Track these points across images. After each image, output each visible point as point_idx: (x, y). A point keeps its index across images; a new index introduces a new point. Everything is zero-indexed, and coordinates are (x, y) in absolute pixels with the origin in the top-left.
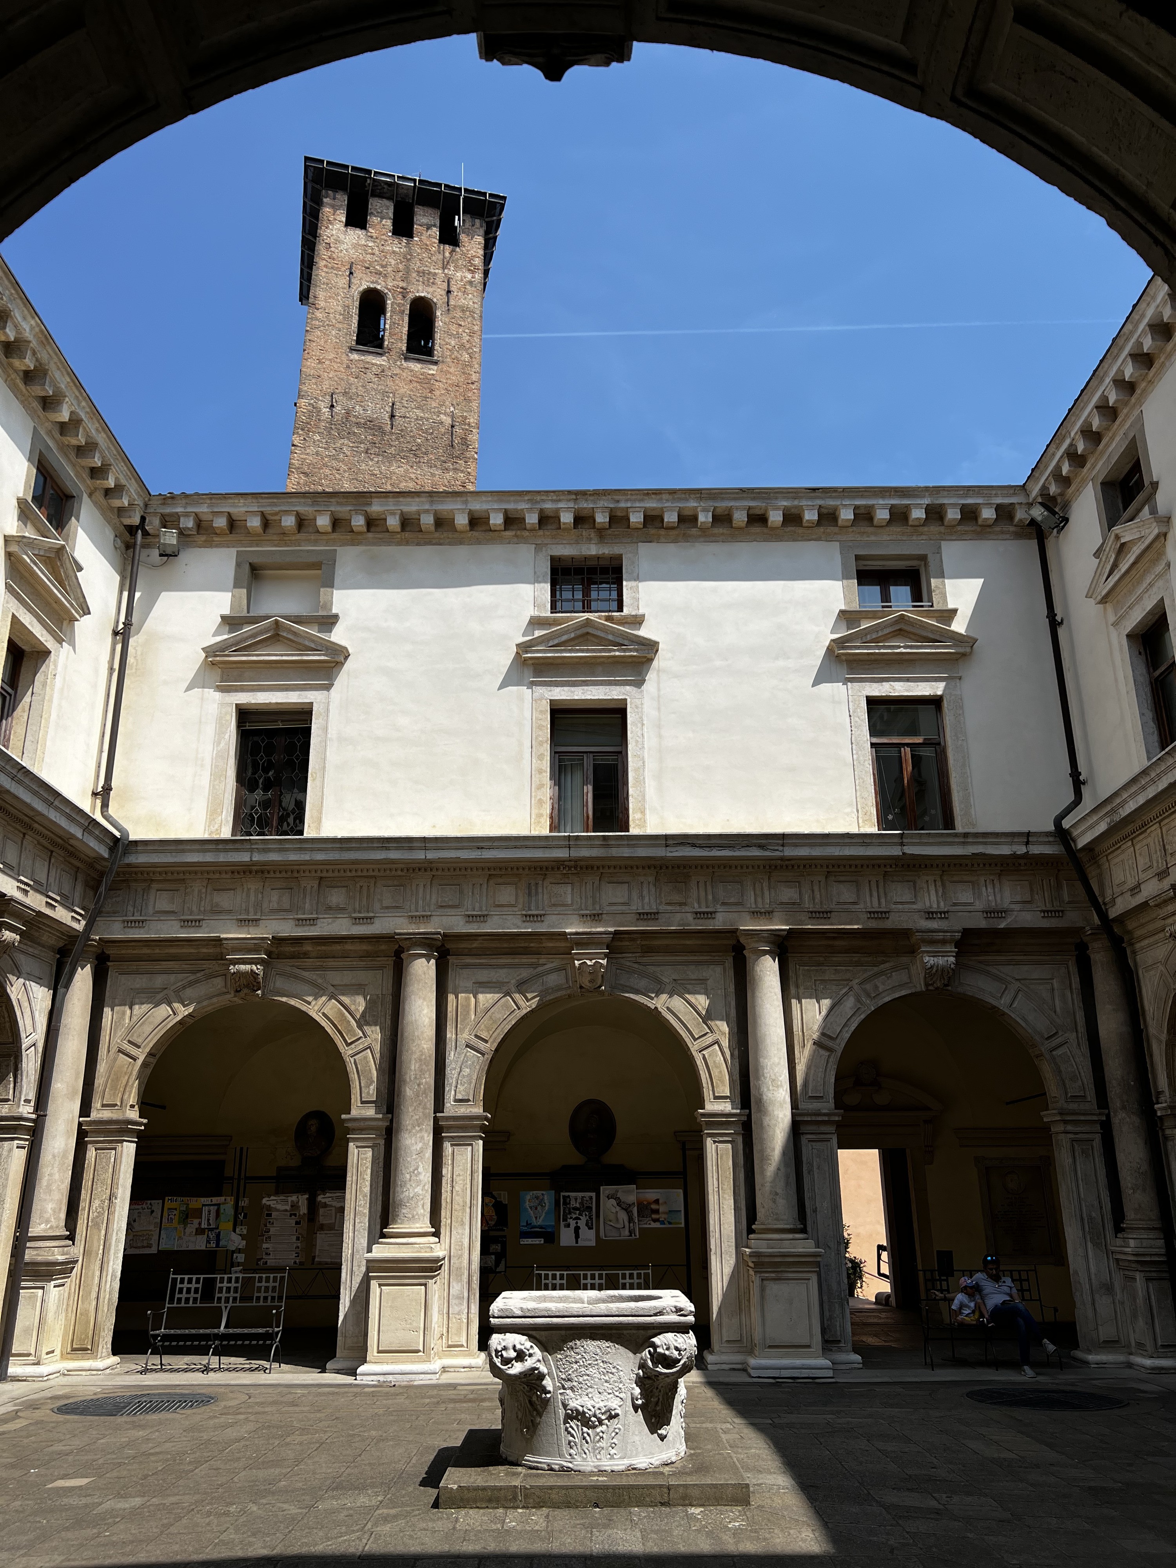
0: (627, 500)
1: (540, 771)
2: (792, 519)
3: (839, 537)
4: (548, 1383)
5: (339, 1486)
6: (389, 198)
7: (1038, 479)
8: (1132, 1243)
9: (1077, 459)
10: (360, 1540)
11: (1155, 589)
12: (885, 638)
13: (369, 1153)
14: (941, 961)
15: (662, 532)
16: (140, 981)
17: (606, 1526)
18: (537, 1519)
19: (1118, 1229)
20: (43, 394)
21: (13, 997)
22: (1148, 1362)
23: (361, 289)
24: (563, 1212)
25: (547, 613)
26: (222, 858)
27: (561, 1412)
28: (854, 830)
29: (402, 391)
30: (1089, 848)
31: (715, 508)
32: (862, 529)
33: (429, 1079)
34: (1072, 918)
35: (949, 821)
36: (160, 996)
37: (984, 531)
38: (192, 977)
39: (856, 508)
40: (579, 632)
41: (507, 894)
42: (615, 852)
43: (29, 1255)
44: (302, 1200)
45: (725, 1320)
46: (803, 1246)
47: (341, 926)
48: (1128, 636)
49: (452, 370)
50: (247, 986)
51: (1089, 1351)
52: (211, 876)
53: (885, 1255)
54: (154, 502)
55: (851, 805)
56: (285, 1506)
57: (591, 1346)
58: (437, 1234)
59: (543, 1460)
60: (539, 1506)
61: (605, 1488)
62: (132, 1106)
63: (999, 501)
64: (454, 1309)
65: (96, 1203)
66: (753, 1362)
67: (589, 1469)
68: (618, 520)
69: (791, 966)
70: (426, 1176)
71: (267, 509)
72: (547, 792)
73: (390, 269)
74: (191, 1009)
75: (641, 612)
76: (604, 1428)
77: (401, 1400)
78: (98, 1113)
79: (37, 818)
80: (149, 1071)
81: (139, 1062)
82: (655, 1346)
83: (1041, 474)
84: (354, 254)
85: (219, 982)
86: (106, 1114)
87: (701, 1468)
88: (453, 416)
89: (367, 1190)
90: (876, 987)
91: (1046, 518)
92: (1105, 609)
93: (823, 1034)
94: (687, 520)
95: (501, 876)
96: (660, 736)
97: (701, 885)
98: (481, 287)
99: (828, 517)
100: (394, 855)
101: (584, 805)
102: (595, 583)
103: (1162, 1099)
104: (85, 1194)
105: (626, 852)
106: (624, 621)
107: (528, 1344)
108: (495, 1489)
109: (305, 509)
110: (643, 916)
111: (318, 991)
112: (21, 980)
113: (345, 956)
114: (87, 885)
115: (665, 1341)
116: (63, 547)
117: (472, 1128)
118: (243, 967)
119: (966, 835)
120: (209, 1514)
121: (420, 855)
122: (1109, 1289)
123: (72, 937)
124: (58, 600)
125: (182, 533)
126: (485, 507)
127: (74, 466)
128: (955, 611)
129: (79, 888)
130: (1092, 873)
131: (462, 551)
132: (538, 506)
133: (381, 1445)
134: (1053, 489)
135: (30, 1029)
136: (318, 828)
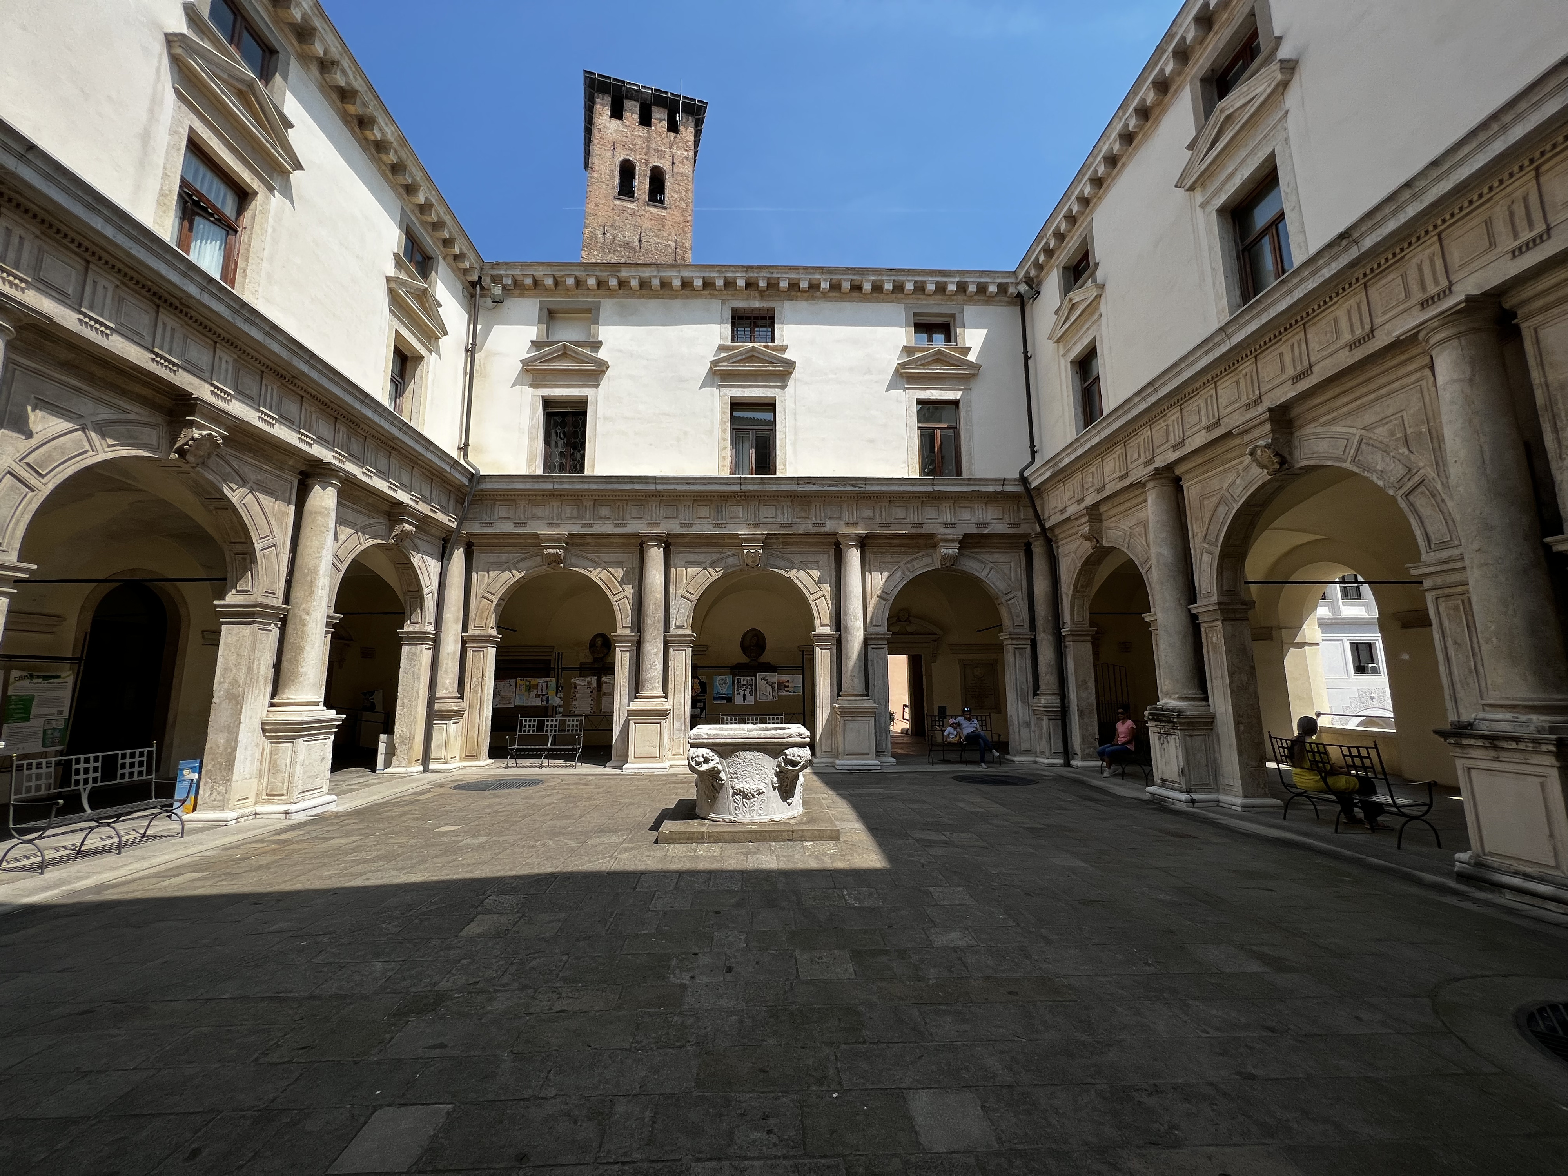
0: (777, 273)
1: (724, 440)
2: (877, 288)
3: (904, 301)
4: (723, 775)
5: (603, 830)
6: (637, 100)
7: (1024, 267)
8: (1043, 701)
9: (1049, 252)
10: (609, 862)
11: (1090, 331)
12: (929, 363)
13: (628, 654)
14: (950, 551)
15: (799, 294)
16: (493, 558)
17: (755, 853)
18: (715, 849)
19: (1035, 694)
20: (405, 182)
21: (415, 564)
22: (1046, 761)
23: (620, 159)
24: (736, 686)
25: (728, 342)
26: (536, 486)
27: (731, 791)
28: (906, 476)
29: (646, 225)
30: (1038, 488)
31: (831, 280)
32: (918, 297)
33: (660, 614)
34: (1024, 529)
35: (959, 472)
36: (505, 566)
37: (990, 300)
38: (523, 556)
39: (916, 282)
40: (748, 355)
41: (704, 511)
42: (767, 487)
43: (437, 707)
44: (594, 680)
45: (824, 741)
46: (868, 703)
47: (608, 528)
48: (1071, 362)
49: (676, 213)
50: (555, 561)
51: (1015, 756)
52: (530, 497)
53: (907, 709)
54: (486, 268)
55: (905, 462)
56: (569, 842)
57: (748, 755)
58: (666, 697)
59: (720, 817)
60: (716, 842)
61: (755, 832)
62: (492, 628)
63: (999, 280)
64: (676, 736)
65: (474, 680)
66: (837, 762)
67: (746, 821)
68: (772, 285)
69: (867, 554)
70: (660, 666)
71: (557, 274)
72: (728, 452)
73: (637, 147)
74: (523, 574)
75: (785, 343)
76: (755, 799)
77: (646, 782)
78: (472, 631)
79: (420, 458)
80: (501, 609)
81: (495, 603)
82: (786, 755)
83: (1026, 263)
84: (616, 137)
85: (538, 559)
86: (477, 632)
87: (812, 821)
88: (676, 241)
89: (627, 673)
90: (914, 566)
91: (1027, 291)
92: (1058, 347)
93: (883, 592)
94: (814, 287)
95: (700, 501)
96: (796, 420)
97: (818, 507)
98: (692, 161)
99: (899, 288)
100: (637, 487)
101: (750, 460)
102: (758, 327)
103: (1066, 626)
104: (467, 675)
105: (774, 487)
106: (775, 349)
107: (711, 754)
108: (690, 833)
109: (581, 274)
110: (783, 525)
111: (596, 565)
112: (420, 555)
113: (611, 545)
114: (457, 501)
115: (792, 752)
116: (427, 289)
117: (686, 641)
118: (552, 551)
119: (969, 480)
120: (523, 846)
121: (652, 487)
122: (1028, 724)
123: (450, 532)
124: (426, 325)
125: (504, 288)
126: (691, 274)
127: (431, 237)
128: (970, 348)
129: (452, 502)
130: (1038, 503)
131: (677, 304)
132: (724, 275)
133: (630, 807)
134: (1033, 273)
135: (428, 583)
136: (593, 471)
